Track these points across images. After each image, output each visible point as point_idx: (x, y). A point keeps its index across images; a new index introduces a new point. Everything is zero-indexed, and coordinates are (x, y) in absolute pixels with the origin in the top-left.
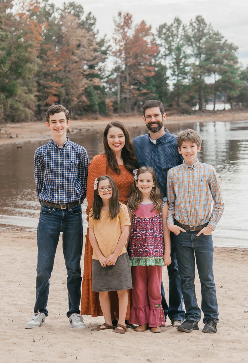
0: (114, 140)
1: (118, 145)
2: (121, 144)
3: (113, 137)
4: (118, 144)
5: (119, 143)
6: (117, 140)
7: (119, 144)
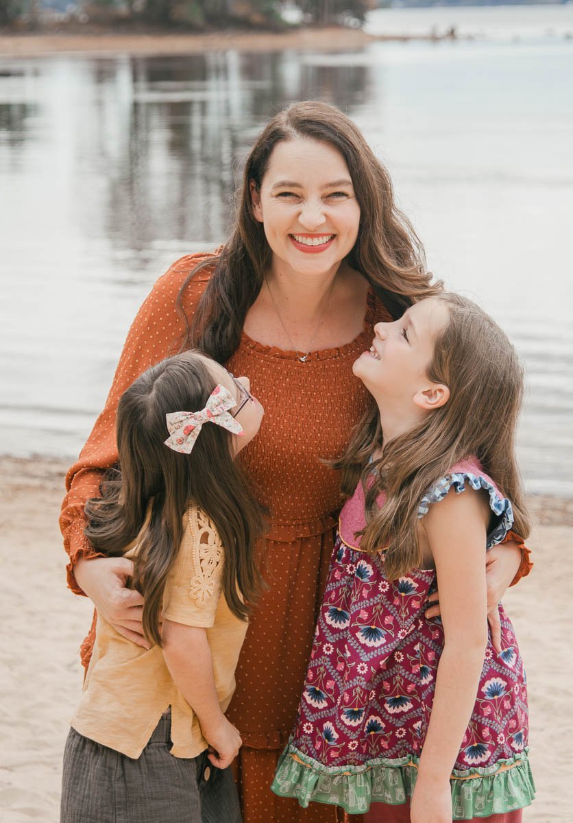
0: (299, 214)
1: (316, 242)
2: (334, 237)
3: (290, 193)
4: (318, 236)
5: (326, 230)
6: (313, 213)
7: (326, 239)
